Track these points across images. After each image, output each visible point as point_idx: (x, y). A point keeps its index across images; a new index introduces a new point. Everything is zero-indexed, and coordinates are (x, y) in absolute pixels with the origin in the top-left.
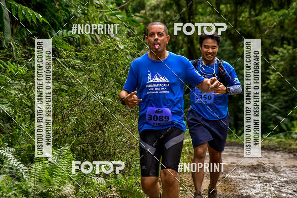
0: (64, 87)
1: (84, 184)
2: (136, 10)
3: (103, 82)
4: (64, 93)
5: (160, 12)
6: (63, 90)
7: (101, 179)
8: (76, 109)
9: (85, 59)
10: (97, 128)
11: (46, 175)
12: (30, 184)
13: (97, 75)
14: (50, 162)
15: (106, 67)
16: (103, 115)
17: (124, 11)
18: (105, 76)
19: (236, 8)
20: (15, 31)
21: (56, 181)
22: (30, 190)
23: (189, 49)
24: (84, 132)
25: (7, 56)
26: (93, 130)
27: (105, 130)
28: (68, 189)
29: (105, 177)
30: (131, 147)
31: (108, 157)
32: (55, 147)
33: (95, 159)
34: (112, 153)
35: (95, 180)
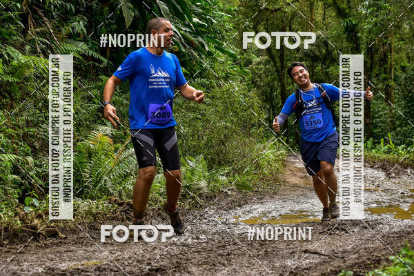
0: (199, 116)
1: (213, 180)
2: (246, 65)
3: (225, 113)
4: (199, 121)
5: (262, 66)
6: (198, 118)
7: (224, 178)
8: (207, 131)
9: (213, 98)
11: (189, 174)
13: (221, 108)
15: (227, 103)
16: (225, 135)
17: (238, 66)
19: (313, 63)
21: (195, 178)
23: (282, 91)
24: (213, 146)
26: (219, 145)
27: (226, 145)
28: (203, 183)
29: (226, 176)
30: (244, 156)
31: (229, 163)
32: (194, 156)
33: (220, 164)
34: (231, 161)
35: (220, 178)
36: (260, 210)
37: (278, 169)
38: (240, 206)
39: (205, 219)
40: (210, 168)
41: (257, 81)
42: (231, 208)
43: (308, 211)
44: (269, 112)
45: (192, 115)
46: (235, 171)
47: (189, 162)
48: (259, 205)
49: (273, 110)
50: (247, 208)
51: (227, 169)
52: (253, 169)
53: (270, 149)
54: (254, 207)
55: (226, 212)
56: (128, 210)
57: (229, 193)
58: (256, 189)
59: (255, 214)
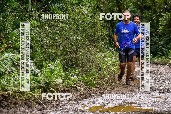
0: (58, 32)
1: (67, 79)
3: (76, 29)
4: (57, 35)
7: (75, 77)
8: (63, 43)
10: (74, 52)
11: (49, 74)
12: (41, 78)
13: (73, 26)
14: (51, 68)
15: (78, 22)
16: (76, 46)
18: (78, 26)
20: (34, 4)
21: (54, 77)
22: (41, 81)
24: (67, 54)
25: (30, 16)
26: (71, 53)
27: (77, 53)
28: (59, 81)
29: (77, 76)
30: (90, 62)
31: (79, 66)
32: (53, 61)
33: (72, 67)
34: (80, 64)
35: (72, 77)
36: (101, 101)
37: (114, 72)
38: (86, 98)
39: (60, 107)
40: (65, 70)
41: (101, 7)
42: (79, 100)
43: (136, 103)
44: (110, 30)
45: (53, 31)
46: (83, 72)
47: (49, 65)
48: (100, 98)
49: (112, 28)
50: (91, 99)
51: (77, 71)
52: (97, 71)
53: (109, 57)
54: (96, 99)
55: (76, 102)
56: (2, 100)
57: (78, 88)
58: (98, 86)
59: (97, 104)
